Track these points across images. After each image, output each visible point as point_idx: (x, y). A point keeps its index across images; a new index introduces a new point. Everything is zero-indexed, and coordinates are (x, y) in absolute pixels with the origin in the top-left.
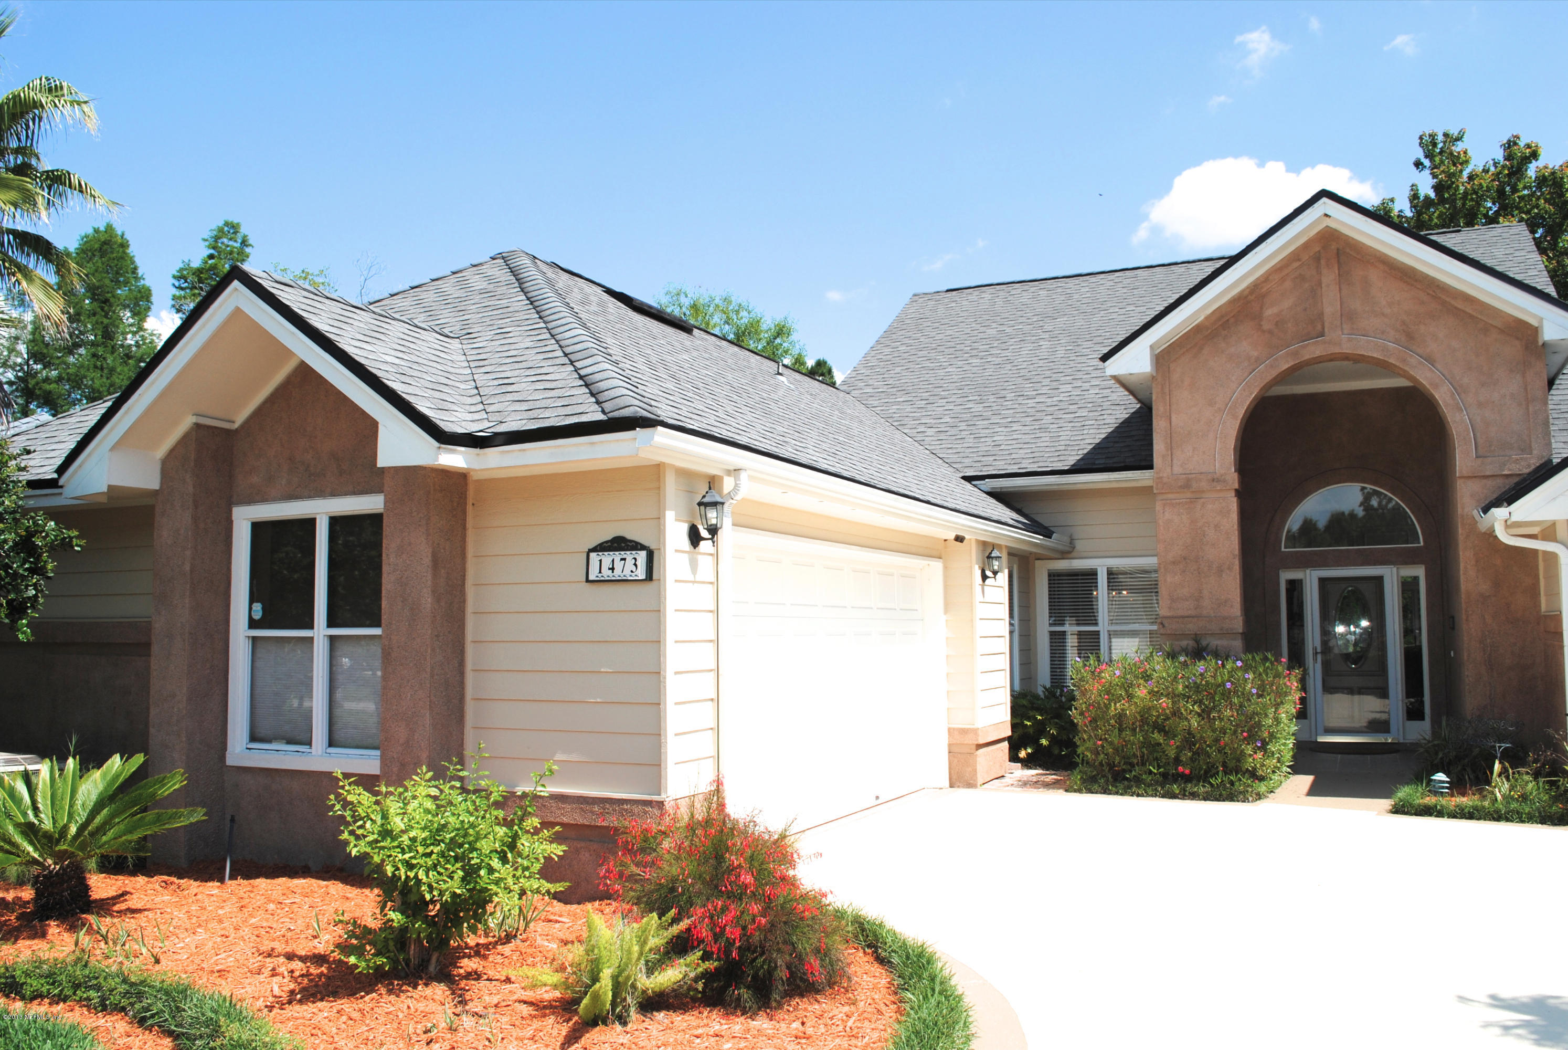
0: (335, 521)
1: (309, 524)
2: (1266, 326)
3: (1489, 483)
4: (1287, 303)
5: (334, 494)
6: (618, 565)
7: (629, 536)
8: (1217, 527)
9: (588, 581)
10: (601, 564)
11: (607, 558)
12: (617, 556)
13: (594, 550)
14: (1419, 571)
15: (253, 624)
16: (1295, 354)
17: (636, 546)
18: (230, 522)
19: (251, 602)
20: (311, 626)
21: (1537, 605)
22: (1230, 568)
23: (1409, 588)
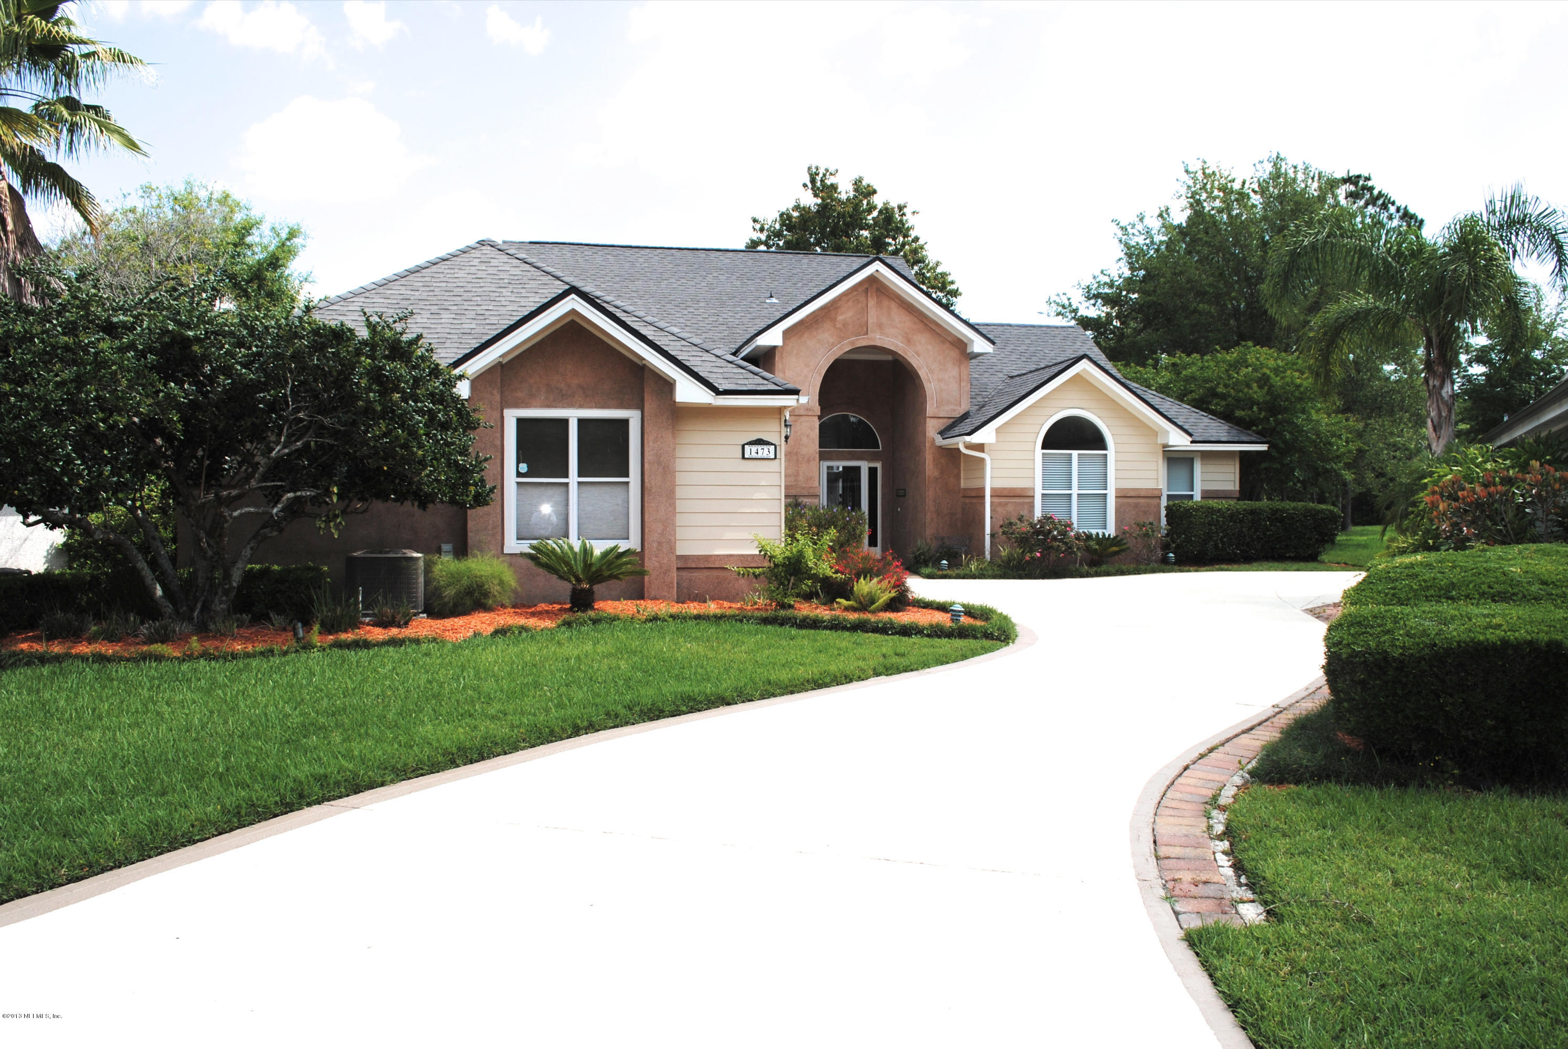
0: (582, 422)
1: (565, 422)
2: (838, 325)
3: (941, 421)
4: (850, 314)
5: (581, 406)
6: (760, 452)
7: (765, 439)
8: (808, 436)
9: (743, 457)
10: (750, 451)
11: (754, 448)
12: (760, 447)
13: (747, 444)
14: (878, 465)
15: (519, 474)
16: (852, 343)
17: (768, 443)
18: (502, 417)
19: (518, 462)
20: (566, 475)
21: (959, 484)
22: (814, 459)
23: (873, 472)
